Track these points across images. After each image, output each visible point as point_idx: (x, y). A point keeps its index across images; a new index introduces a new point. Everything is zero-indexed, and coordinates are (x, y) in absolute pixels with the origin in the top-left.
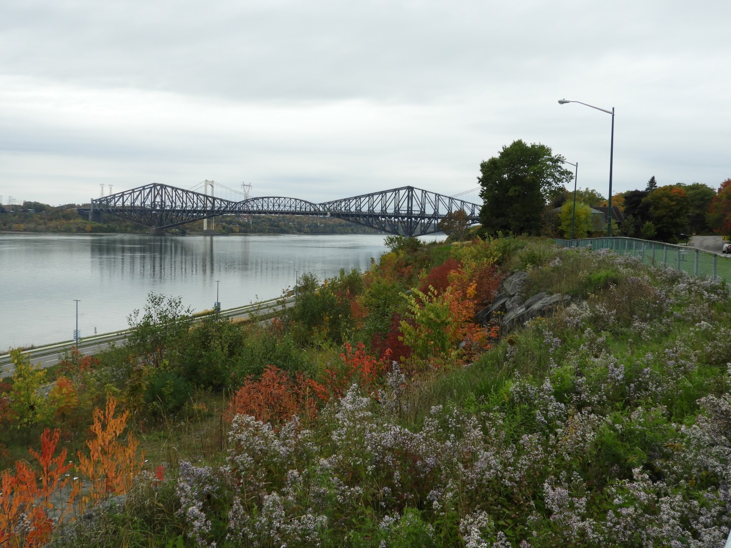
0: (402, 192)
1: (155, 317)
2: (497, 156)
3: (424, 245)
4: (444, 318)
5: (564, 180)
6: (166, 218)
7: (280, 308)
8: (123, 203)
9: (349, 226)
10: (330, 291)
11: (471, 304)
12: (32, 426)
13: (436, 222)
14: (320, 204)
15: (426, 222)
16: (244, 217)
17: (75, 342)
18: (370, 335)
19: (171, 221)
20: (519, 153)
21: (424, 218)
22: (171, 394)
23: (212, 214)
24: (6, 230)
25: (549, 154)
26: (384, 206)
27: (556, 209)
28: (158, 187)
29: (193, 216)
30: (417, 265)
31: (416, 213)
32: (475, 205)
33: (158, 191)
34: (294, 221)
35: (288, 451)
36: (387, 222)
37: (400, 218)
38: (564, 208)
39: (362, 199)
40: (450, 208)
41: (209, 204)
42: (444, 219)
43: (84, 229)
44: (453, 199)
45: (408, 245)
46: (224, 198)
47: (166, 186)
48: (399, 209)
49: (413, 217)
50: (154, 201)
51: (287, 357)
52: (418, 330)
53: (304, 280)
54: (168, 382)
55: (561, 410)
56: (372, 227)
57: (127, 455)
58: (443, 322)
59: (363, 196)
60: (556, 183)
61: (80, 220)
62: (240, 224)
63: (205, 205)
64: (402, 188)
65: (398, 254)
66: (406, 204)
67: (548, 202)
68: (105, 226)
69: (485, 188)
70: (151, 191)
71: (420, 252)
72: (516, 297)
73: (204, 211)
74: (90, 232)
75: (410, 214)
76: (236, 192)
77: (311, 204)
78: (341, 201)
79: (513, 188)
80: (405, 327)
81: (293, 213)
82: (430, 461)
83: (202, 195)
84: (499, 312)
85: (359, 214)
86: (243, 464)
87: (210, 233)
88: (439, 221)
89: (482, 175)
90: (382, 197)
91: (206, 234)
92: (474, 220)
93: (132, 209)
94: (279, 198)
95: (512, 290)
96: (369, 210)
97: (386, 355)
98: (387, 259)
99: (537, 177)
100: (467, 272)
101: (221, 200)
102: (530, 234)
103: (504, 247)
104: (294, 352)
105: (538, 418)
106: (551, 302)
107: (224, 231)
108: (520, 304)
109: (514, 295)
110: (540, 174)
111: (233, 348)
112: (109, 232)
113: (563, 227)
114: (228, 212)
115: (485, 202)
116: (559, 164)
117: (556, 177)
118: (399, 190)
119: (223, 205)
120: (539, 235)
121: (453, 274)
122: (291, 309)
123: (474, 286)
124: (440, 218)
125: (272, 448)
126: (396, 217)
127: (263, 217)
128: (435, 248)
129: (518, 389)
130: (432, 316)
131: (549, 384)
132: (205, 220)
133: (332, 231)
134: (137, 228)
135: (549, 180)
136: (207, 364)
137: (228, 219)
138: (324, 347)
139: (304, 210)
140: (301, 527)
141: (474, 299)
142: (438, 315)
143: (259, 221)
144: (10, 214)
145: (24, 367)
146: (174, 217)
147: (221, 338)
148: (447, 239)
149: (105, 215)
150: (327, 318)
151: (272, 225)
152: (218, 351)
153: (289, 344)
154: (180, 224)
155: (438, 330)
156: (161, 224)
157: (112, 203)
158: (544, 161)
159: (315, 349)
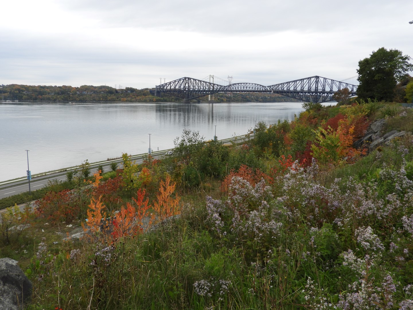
0: (312, 79)
1: (186, 141)
2: (369, 57)
3: (324, 107)
4: (336, 143)
5: (409, 70)
6: (191, 94)
7: (247, 140)
8: (171, 87)
9: (282, 97)
10: (273, 130)
11: (351, 138)
12: (132, 189)
13: (331, 96)
14: (268, 87)
15: (325, 95)
16: (229, 93)
17: (149, 154)
18: (295, 152)
19: (193, 96)
20: (382, 55)
21: (324, 93)
22: (194, 178)
23: (213, 92)
24: (118, 101)
25: (401, 55)
26: (302, 87)
27: (403, 87)
28: (187, 79)
29: (203, 93)
30: (320, 118)
31: (320, 90)
32: (354, 85)
33: (187, 81)
34: (254, 96)
35: (259, 196)
36: (303, 96)
37: (311, 93)
38: (408, 86)
39: (291, 83)
40: (339, 88)
41: (211, 87)
42: (336, 93)
43: (152, 100)
44: (341, 82)
45: (315, 107)
46: (219, 84)
47: (191, 78)
48: (310, 88)
49: (318, 93)
50: (185, 86)
51: (251, 161)
52: (321, 150)
53: (259, 125)
54: (193, 172)
55: (411, 184)
56: (295, 98)
57: (175, 203)
58: (335, 146)
59: (291, 82)
60: (404, 71)
61: (151, 96)
62: (227, 97)
63: (209, 88)
64: (313, 77)
65: (309, 112)
66: (314, 86)
67: (398, 83)
68: (162, 99)
69: (361, 75)
70: (183, 81)
71: (321, 111)
72: (378, 133)
73: (209, 91)
74: (155, 102)
75: (316, 91)
76: (225, 81)
77: (263, 86)
78: (279, 85)
79: (378, 75)
80: (314, 147)
81: (254, 91)
82: (336, 203)
83: (208, 83)
84: (368, 141)
85: (288, 91)
86: (237, 200)
87: (212, 102)
88: (333, 94)
89: (359, 68)
90: (302, 82)
91: (209, 102)
92: (353, 94)
93: (175, 90)
94: (247, 83)
95: (376, 129)
96: (294, 89)
97: (303, 162)
98: (303, 115)
99: (392, 68)
100: (349, 121)
101: (218, 85)
102: (386, 101)
103: (371, 107)
104: (255, 160)
105: (397, 187)
106: (400, 135)
107: (219, 101)
108: (380, 137)
109: (377, 132)
110: (394, 67)
111: (224, 157)
112: (164, 102)
113: (407, 97)
114: (221, 91)
115: (360, 83)
116: (407, 60)
117: (404, 68)
118: (311, 78)
119: (218, 88)
120: (392, 101)
121: (341, 121)
122: (252, 140)
123: (353, 128)
124: (333, 93)
125: (251, 193)
126: (309, 93)
127: (238, 93)
128: (330, 109)
129: (385, 173)
130: (329, 142)
131: (404, 170)
132: (209, 95)
133: (274, 101)
134: (177, 100)
135: (399, 70)
136: (211, 165)
137: (221, 95)
138: (270, 158)
139: (259, 89)
140: (269, 227)
141: (353, 135)
142: (332, 142)
143: (236, 95)
144: (120, 94)
145: (128, 162)
146: (194, 94)
147: (218, 152)
148: (337, 104)
149: (162, 93)
150: (271, 144)
151: (243, 98)
152: (217, 158)
153: (252, 155)
154: (197, 97)
155: (332, 150)
156: (188, 97)
157: (165, 88)
158: (397, 59)
159: (265, 159)
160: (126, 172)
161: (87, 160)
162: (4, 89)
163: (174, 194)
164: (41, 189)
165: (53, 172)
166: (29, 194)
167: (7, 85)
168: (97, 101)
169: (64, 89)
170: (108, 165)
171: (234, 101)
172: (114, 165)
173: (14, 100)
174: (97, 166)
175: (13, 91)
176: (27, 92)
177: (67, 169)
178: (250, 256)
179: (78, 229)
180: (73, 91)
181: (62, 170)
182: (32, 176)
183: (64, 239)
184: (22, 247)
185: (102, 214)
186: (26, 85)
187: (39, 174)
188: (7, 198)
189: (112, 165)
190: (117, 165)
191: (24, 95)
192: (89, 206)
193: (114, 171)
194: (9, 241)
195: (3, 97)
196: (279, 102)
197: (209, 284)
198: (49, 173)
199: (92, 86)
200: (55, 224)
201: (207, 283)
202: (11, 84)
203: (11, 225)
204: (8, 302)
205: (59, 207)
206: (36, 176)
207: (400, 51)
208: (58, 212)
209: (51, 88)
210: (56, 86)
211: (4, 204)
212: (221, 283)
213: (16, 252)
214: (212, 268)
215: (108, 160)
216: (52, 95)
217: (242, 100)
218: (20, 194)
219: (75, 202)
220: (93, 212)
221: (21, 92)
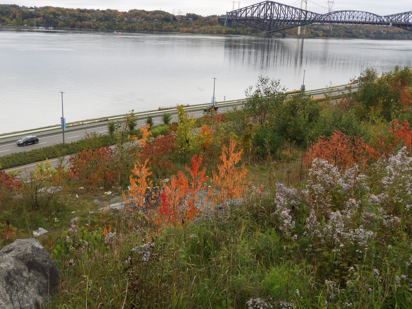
1: (262, 92)
6: (273, 25)
7: (347, 92)
8: (246, 14)
9: (406, 33)
10: (386, 82)
12: (187, 152)
14: (385, 17)
16: (327, 25)
17: (213, 104)
19: (276, 27)
22: (269, 143)
23: (304, 23)
24: (176, 31)
28: (270, 4)
29: (291, 24)
33: (269, 6)
34: (363, 29)
35: (348, 187)
41: (303, 16)
43: (221, 32)
46: (313, 12)
47: (275, 3)
50: (266, 13)
51: (349, 126)
53: (367, 72)
54: (268, 135)
57: (241, 176)
61: (219, 26)
62: (323, 30)
63: (300, 17)
68: (234, 30)
70: (264, 6)
73: (299, 21)
74: (225, 34)
76: (323, 7)
77: (378, 16)
78: (402, 14)
81: (363, 23)
83: (298, 9)
86: (317, 191)
87: (302, 37)
91: (299, 37)
93: (252, 19)
94: (354, 11)
101: (312, 13)
104: (355, 123)
107: (311, 35)
111: (312, 117)
112: (236, 34)
114: (316, 22)
119: (313, 16)
122: (355, 93)
125: (338, 183)
127: (341, 26)
132: (299, 27)
134: (254, 32)
136: (294, 126)
137: (315, 26)
138: (377, 121)
139: (372, 21)
140: (355, 236)
143: (338, 28)
144: (179, 22)
145: (184, 117)
146: (278, 24)
147: (304, 109)
149: (234, 23)
150: (381, 101)
151: (346, 32)
152: (301, 118)
153: (351, 117)
154: (282, 30)
156: (269, 30)
157: (239, 15)
159: (370, 123)
160: (181, 129)
161: (133, 110)
162: (37, 12)
163: (240, 163)
164: (76, 141)
165: (91, 122)
166: (63, 147)
167: (41, 8)
168: (149, 31)
169: (109, 13)
170: (159, 116)
171: (334, 37)
172: (167, 117)
173: (48, 26)
174: (146, 116)
175: (47, 15)
176: (64, 17)
177: (109, 119)
178: (326, 270)
179: (118, 198)
180: (120, 17)
181: (103, 120)
182: (66, 124)
183: (101, 209)
184: (53, 214)
185: (148, 182)
186: (63, 8)
187: (74, 123)
188: (37, 149)
189: (165, 117)
190: (170, 117)
191: (60, 20)
192: (133, 171)
193: (166, 125)
194: (38, 206)
195: (35, 23)
196: (399, 39)
197: (266, 304)
198: (87, 122)
199: (144, 11)
200: (92, 189)
201: (264, 302)
202: (45, 6)
203: (40, 186)
204: (34, 292)
205: (96, 169)
206: (71, 125)
208: (95, 174)
209: (93, 12)
210: (98, 10)
211: (34, 156)
212: (281, 305)
213: (45, 219)
214: (273, 285)
215: (160, 109)
216: (94, 22)
217: (345, 35)
218: (52, 146)
219: (116, 163)
220: (137, 179)
221: (56, 16)
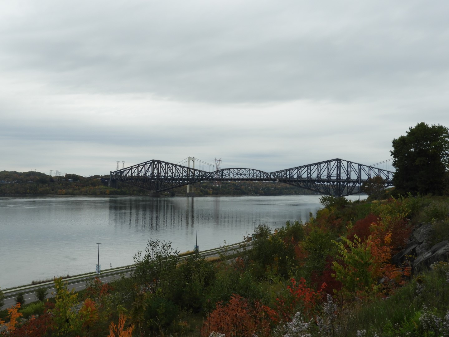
1: (153, 257)
2: (405, 135)
3: (350, 203)
4: (367, 260)
6: (161, 184)
7: (242, 250)
8: (132, 174)
9: (291, 187)
10: (279, 238)
11: (388, 249)
12: (67, 334)
13: (359, 185)
14: (271, 173)
15: (351, 185)
16: (216, 183)
17: (97, 273)
18: (310, 272)
19: (165, 186)
21: (349, 183)
22: (163, 314)
23: (193, 181)
24: (53, 194)
25: (447, 132)
26: (319, 174)
28: (156, 163)
29: (180, 183)
30: (345, 218)
31: (344, 178)
32: (389, 172)
33: (156, 165)
34: (252, 186)
36: (321, 186)
37: (331, 183)
39: (302, 169)
40: (370, 175)
41: (191, 174)
42: (365, 182)
43: (105, 193)
44: (372, 168)
45: (338, 203)
46: (201, 170)
47: (161, 162)
48: (330, 176)
49: (341, 182)
50: (153, 173)
51: (247, 288)
52: (346, 269)
53: (260, 229)
54: (161, 304)
56: (310, 189)
58: (366, 263)
59: (303, 167)
61: (102, 187)
62: (213, 188)
63: (188, 175)
64: (332, 160)
65: (330, 210)
66: (335, 172)
67: (447, 169)
68: (119, 190)
69: (397, 159)
70: (151, 165)
71: (347, 208)
72: (424, 244)
73: (188, 179)
74: (109, 195)
75: (338, 179)
76: (210, 165)
77: (264, 173)
78: (286, 171)
79: (419, 159)
80: (336, 266)
81: (251, 180)
83: (186, 167)
84: (411, 256)
85: (300, 180)
87: (192, 195)
88: (362, 184)
89: (394, 149)
90: (317, 167)
91: (188, 195)
92: (389, 183)
93: (138, 178)
94: (241, 169)
95: (420, 238)
96: (307, 177)
97: (322, 288)
98: (322, 213)
99: (437, 150)
100: (384, 224)
101: (200, 171)
102: (434, 194)
103: (413, 204)
104: (253, 284)
107: (201, 194)
108: (427, 250)
109: (422, 243)
110: (440, 148)
111: (208, 280)
112: (122, 195)
114: (204, 179)
115: (397, 170)
118: (330, 161)
119: (201, 175)
120: (441, 195)
121: (373, 225)
122: (250, 251)
123: (390, 235)
124: (362, 182)
126: (328, 182)
127: (230, 183)
128: (358, 205)
129: (426, 319)
130: (357, 258)
132: (188, 186)
133: (280, 193)
134: (140, 192)
135: (447, 152)
136: (189, 292)
137: (204, 184)
138: (275, 280)
139: (259, 177)
141: (390, 245)
142: (362, 258)
143: (227, 185)
144: (57, 183)
145: (63, 291)
146: (166, 183)
147: (199, 272)
148: (368, 198)
149: (119, 183)
150: (277, 258)
151: (236, 189)
152: (197, 282)
153: (248, 278)
154: (171, 188)
155: (362, 269)
156: (157, 189)
157: (124, 174)
158: (443, 138)
159: (268, 282)
160: (59, 306)
168: (21, 194)
170: (33, 291)
171: (224, 194)
172: (42, 292)
174: (16, 293)
189: (39, 292)
190: (47, 292)
193: (41, 302)
196: (288, 194)
199: (15, 172)
207: (446, 127)
215: (33, 283)
217: (234, 192)
